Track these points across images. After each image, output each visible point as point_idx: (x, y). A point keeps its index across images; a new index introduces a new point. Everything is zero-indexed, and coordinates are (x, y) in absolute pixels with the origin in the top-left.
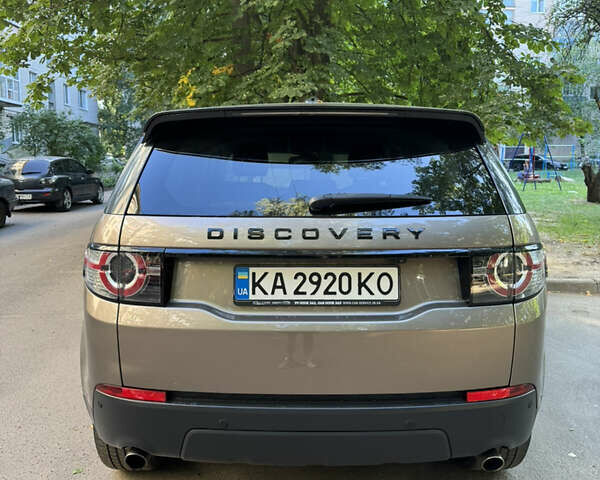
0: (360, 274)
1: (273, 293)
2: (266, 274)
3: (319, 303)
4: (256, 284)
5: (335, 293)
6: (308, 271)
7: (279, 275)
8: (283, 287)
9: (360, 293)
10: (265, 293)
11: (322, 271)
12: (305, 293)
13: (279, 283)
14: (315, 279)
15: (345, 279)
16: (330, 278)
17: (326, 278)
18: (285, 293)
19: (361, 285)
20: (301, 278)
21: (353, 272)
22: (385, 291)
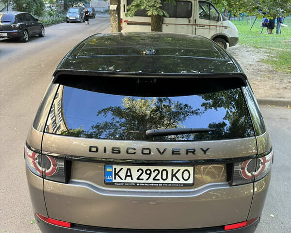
0: (173, 170)
1: (125, 179)
2: (122, 169)
3: (150, 185)
4: (116, 174)
5: (159, 180)
6: (144, 168)
7: (129, 170)
8: (131, 176)
9: (172, 180)
10: (121, 179)
11: (152, 168)
12: (143, 179)
13: (129, 174)
14: (148, 172)
15: (164, 172)
16: (157, 172)
17: (154, 171)
18: (132, 179)
19: (173, 175)
20: (140, 172)
21: (169, 169)
22: (186, 179)
